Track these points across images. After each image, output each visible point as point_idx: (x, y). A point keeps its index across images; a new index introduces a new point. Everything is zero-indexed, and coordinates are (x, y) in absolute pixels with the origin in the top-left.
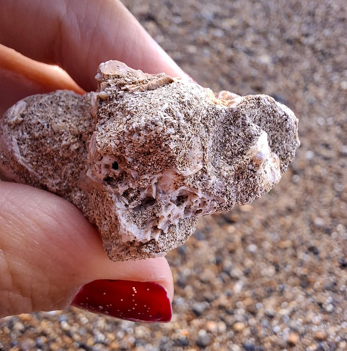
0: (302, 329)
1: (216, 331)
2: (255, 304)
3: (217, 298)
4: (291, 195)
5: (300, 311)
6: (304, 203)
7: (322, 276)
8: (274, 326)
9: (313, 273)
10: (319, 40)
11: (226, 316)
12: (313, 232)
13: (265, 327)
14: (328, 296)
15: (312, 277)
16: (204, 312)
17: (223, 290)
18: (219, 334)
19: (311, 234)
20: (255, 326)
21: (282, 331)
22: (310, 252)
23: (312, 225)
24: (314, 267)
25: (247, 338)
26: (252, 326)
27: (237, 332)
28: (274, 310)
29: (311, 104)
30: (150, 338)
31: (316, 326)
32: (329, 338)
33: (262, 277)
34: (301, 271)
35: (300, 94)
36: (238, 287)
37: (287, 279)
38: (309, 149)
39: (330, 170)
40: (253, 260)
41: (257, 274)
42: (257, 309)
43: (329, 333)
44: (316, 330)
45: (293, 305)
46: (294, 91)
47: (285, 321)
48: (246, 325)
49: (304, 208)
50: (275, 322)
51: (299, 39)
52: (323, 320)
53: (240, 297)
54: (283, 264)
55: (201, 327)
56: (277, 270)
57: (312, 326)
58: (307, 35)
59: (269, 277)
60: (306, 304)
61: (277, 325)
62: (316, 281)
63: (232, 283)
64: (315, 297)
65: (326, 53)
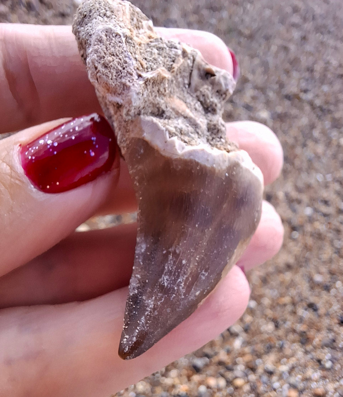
0: (301, 385)
1: (216, 387)
2: (254, 360)
3: (216, 354)
4: (290, 252)
5: (300, 367)
6: (304, 260)
7: (321, 332)
8: (274, 382)
9: (312, 330)
10: (317, 96)
11: (225, 372)
12: (312, 288)
13: (264, 383)
14: (327, 353)
15: (312, 333)
16: (204, 368)
17: (222, 347)
18: (219, 390)
19: (310, 290)
20: (255, 383)
21: (281, 387)
22: (309, 309)
23: (311, 282)
24: (313, 324)
25: (247, 394)
26: (252, 382)
27: (237, 388)
28: (274, 366)
29: (310, 161)
30: (151, 393)
31: (315, 383)
32: (328, 394)
33: (261, 333)
34: (300, 328)
35: (298, 150)
36: (237, 343)
37: (286, 336)
38: (308, 206)
39: (329, 227)
40: (253, 317)
41: (256, 330)
42: (257, 365)
43: (328, 390)
44: (315, 386)
45: (293, 361)
46: (293, 147)
47: (285, 378)
48: (246, 381)
49: (304, 264)
50: (275, 378)
51: (298, 94)
52: (322, 377)
53: (240, 354)
54: (282, 320)
55: (201, 383)
56: (277, 326)
57: (310, 383)
58: (305, 91)
59: (268, 334)
60: (305, 361)
61: (277, 381)
62: (315, 338)
63: (231, 339)
64: (314, 354)
65: (325, 109)
